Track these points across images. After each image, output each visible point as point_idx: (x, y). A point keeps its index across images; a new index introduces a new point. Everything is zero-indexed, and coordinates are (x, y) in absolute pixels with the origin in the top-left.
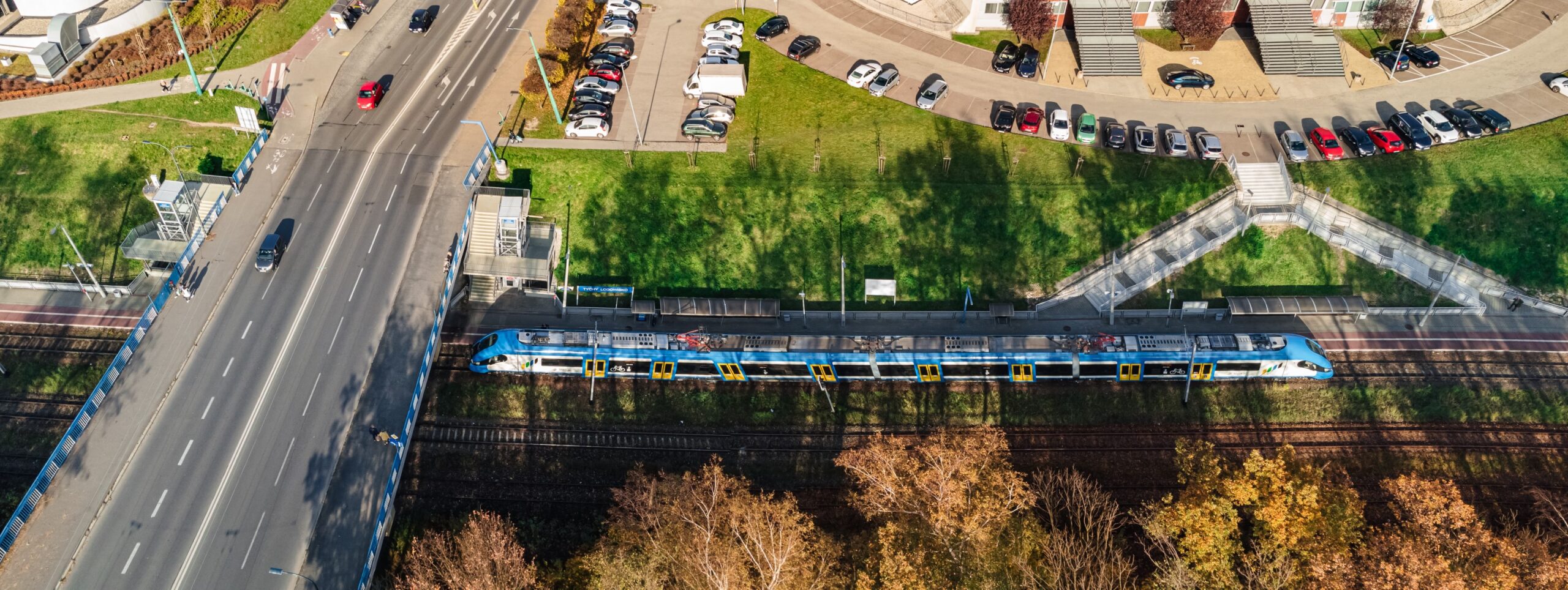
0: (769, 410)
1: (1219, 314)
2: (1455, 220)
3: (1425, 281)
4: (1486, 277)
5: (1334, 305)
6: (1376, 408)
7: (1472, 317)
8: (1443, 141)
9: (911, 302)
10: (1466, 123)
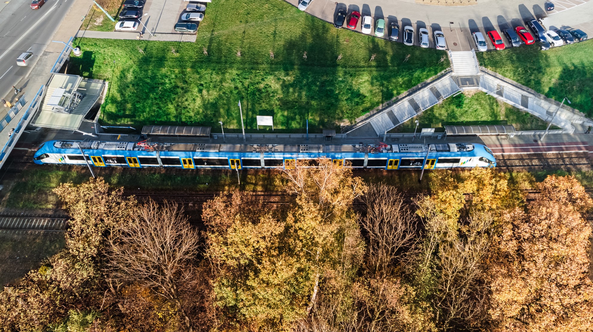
0: (205, 183)
1: (440, 135)
2: (560, 84)
3: (544, 117)
4: (575, 114)
5: (499, 129)
6: (517, 182)
7: (568, 135)
8: (555, 45)
9: (282, 130)
10: (566, 36)
